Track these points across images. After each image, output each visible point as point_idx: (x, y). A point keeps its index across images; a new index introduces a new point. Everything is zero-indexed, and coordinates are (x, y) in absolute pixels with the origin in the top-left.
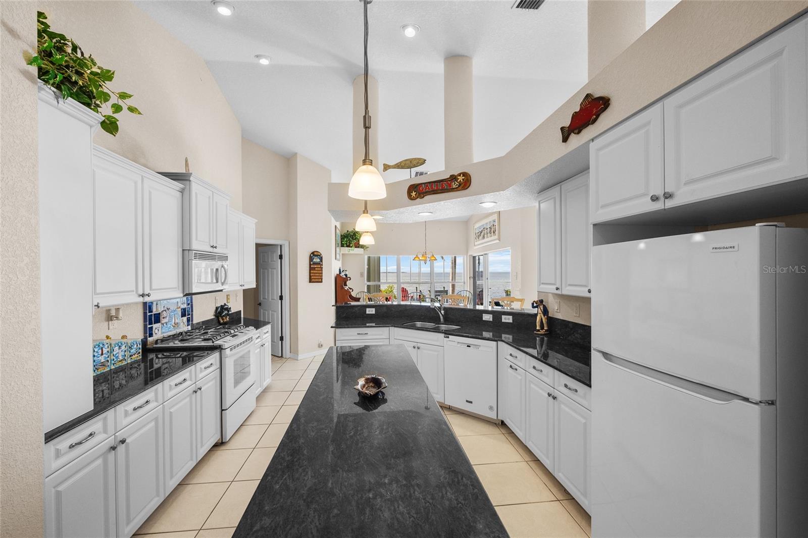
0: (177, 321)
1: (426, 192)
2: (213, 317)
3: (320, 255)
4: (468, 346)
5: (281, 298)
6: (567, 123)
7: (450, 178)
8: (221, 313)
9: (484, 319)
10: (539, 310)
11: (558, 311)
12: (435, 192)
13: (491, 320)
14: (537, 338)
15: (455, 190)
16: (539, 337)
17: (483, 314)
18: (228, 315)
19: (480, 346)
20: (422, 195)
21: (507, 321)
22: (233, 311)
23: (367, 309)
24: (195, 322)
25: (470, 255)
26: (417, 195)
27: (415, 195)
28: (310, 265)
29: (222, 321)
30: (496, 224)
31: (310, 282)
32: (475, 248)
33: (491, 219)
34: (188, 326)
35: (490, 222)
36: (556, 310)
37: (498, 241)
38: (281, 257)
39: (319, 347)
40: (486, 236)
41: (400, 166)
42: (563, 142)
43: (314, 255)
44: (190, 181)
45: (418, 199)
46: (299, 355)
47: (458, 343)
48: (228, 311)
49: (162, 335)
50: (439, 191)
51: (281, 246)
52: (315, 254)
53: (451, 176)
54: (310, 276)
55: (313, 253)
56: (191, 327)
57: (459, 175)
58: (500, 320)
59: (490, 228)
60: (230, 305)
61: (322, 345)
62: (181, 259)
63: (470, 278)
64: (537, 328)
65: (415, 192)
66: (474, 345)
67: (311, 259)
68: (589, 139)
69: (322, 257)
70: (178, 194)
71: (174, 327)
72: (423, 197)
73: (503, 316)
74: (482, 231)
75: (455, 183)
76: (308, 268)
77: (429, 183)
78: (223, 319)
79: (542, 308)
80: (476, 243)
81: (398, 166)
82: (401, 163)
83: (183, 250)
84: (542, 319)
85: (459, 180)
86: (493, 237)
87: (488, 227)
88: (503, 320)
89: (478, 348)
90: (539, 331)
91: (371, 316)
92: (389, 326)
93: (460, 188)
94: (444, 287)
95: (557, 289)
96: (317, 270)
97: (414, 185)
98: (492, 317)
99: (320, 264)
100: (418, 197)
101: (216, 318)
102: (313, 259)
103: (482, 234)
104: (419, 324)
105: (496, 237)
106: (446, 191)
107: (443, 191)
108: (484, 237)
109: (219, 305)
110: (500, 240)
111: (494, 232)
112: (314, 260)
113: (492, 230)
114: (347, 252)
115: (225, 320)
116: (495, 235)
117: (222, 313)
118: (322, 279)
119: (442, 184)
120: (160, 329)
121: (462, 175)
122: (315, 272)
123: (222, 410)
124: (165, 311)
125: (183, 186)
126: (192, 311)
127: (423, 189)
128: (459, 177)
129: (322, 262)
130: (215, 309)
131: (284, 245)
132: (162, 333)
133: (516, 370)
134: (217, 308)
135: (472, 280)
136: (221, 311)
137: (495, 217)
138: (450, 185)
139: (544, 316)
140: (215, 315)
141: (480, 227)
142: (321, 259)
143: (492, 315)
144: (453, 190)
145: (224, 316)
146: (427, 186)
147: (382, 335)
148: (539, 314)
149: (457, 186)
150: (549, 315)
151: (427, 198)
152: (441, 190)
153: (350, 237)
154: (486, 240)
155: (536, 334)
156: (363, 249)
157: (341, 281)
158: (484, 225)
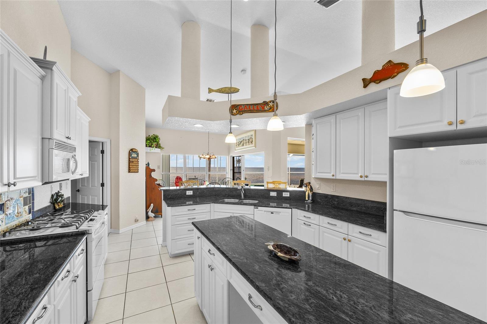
0: (19, 211)
1: (245, 111)
2: (49, 204)
3: (137, 152)
4: (271, 213)
5: (103, 185)
6: (369, 76)
7: (263, 103)
8: (56, 200)
9: (271, 195)
10: (308, 188)
11: (319, 189)
12: (251, 111)
13: (276, 195)
14: (306, 205)
15: (267, 111)
16: (307, 204)
17: (271, 192)
18: (62, 201)
19: (280, 212)
20: (242, 113)
21: (286, 196)
22: (65, 196)
23: (187, 192)
24: (35, 209)
25: (231, 156)
26: (237, 112)
27: (236, 112)
28: (129, 159)
29: (58, 207)
30: (253, 137)
31: (129, 172)
32: (235, 151)
33: (249, 134)
34: (29, 214)
35: (248, 136)
36: (317, 188)
37: (254, 148)
38: (103, 152)
39: (135, 221)
40: (245, 144)
41: (221, 91)
42: (364, 87)
43: (132, 151)
44: (52, 70)
45: (238, 115)
46: (120, 230)
47: (265, 211)
48: (62, 198)
49: (6, 226)
50: (255, 111)
51: (103, 143)
52: (134, 150)
53: (264, 102)
54: (129, 167)
55: (132, 150)
56: (32, 215)
57: (270, 102)
58: (281, 195)
59: (249, 140)
60: (62, 192)
61: (138, 220)
62: (40, 148)
63: (231, 170)
64: (306, 199)
65: (236, 110)
66: (275, 212)
67: (130, 154)
68: (388, 87)
69: (138, 154)
70: (39, 81)
71: (17, 216)
72: (242, 114)
73: (283, 193)
74: (242, 141)
75: (267, 107)
76: (128, 162)
77: (247, 105)
78: (58, 206)
79: (310, 187)
80: (236, 149)
81: (220, 91)
82: (222, 89)
83: (42, 138)
84: (309, 193)
85: (270, 105)
86: (251, 145)
87: (247, 139)
88: (284, 195)
89: (279, 214)
90: (307, 201)
91: (190, 196)
92: (210, 203)
93: (271, 110)
94: (195, 176)
95: (333, 176)
96: (135, 163)
97: (236, 105)
98: (276, 194)
99: (137, 158)
100: (238, 114)
101: (52, 205)
102: (132, 154)
103: (242, 143)
104: (226, 200)
105: (253, 145)
106: (260, 111)
107: (258, 111)
108: (243, 145)
109: (54, 193)
110: (256, 147)
111: (251, 142)
112: (132, 156)
113: (250, 141)
114: (149, 151)
115: (60, 206)
116: (252, 144)
117: (58, 200)
118: (138, 170)
119: (257, 106)
120: (4, 220)
121: (272, 102)
122: (133, 164)
123: (87, 291)
124: (9, 200)
125: (45, 73)
126: (33, 200)
127: (242, 109)
128: (270, 103)
129: (138, 157)
130: (50, 196)
131: (106, 142)
132: (6, 224)
133: (310, 225)
134: (52, 196)
135: (232, 171)
136: (56, 198)
137: (253, 133)
138: (263, 108)
139: (311, 192)
140: (51, 203)
141: (240, 138)
142: (138, 155)
143: (276, 193)
144: (265, 111)
145: (59, 202)
146: (246, 107)
147: (205, 209)
148: (307, 191)
149: (268, 109)
150: (314, 192)
151: (245, 115)
152: (257, 110)
153: (152, 140)
154: (245, 147)
155: (306, 202)
156: (160, 149)
157: (149, 171)
158: (244, 137)
